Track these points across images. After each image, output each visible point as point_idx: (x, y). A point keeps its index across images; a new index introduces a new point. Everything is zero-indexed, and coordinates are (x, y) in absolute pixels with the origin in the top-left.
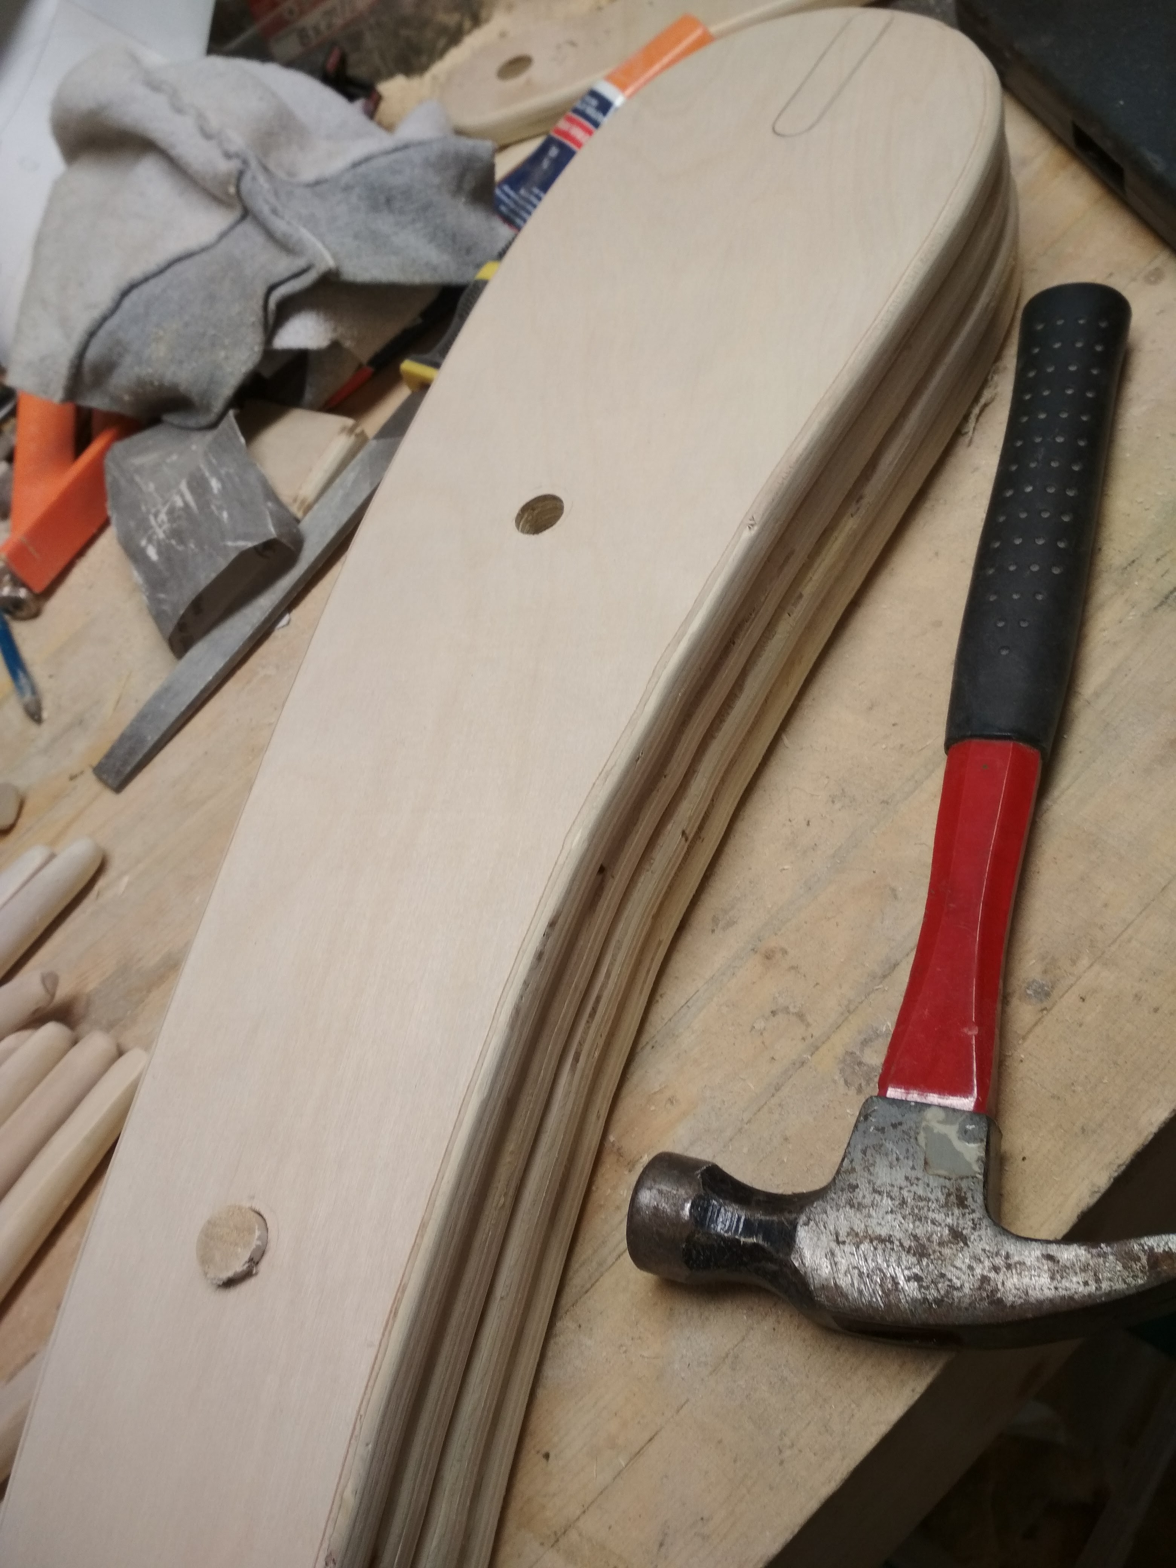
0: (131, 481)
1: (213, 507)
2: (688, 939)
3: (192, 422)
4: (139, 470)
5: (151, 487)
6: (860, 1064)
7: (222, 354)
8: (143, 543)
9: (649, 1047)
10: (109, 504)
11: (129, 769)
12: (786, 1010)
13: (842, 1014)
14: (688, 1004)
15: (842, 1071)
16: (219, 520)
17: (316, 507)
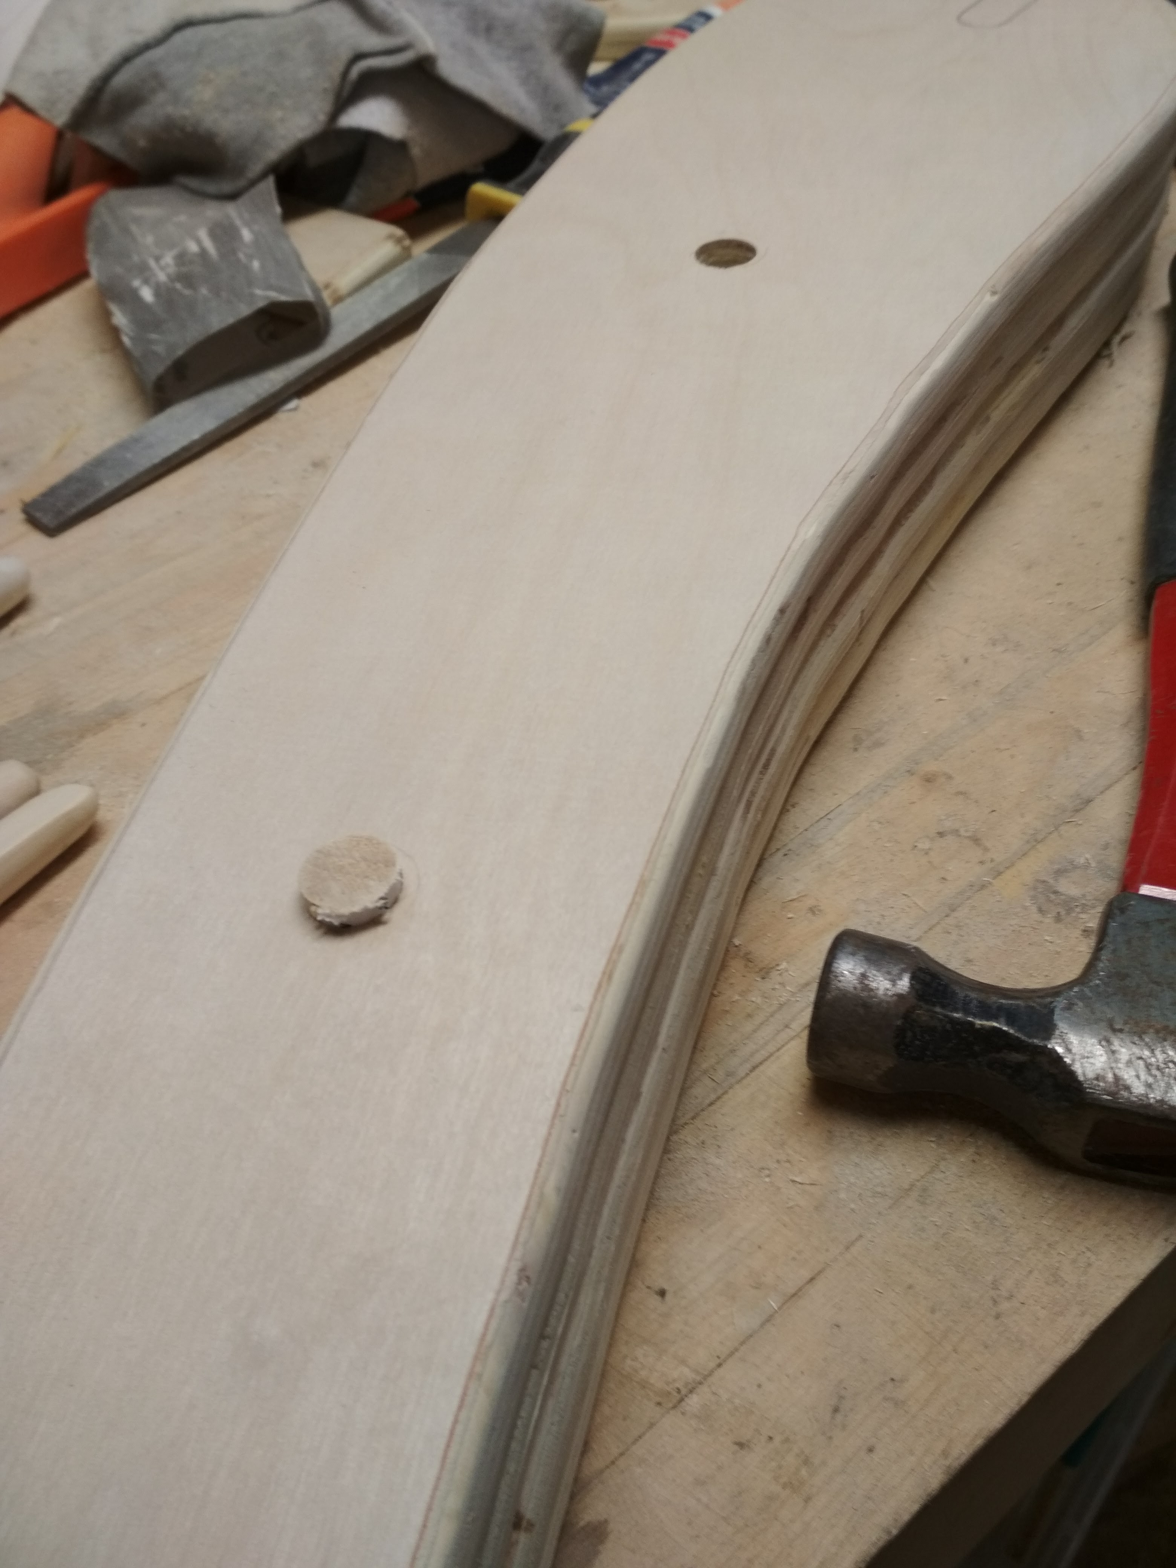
0: (126, 231)
1: (241, 256)
2: (824, 754)
3: (211, 187)
4: (137, 220)
5: (149, 239)
6: (1056, 892)
7: (279, 114)
8: (136, 283)
9: (780, 854)
10: (90, 247)
11: (74, 511)
12: (956, 832)
13: (1028, 842)
14: (829, 816)
15: (1033, 898)
16: (247, 269)
17: (349, 301)
